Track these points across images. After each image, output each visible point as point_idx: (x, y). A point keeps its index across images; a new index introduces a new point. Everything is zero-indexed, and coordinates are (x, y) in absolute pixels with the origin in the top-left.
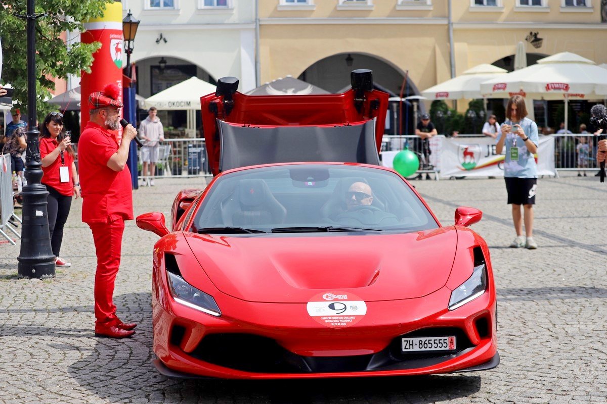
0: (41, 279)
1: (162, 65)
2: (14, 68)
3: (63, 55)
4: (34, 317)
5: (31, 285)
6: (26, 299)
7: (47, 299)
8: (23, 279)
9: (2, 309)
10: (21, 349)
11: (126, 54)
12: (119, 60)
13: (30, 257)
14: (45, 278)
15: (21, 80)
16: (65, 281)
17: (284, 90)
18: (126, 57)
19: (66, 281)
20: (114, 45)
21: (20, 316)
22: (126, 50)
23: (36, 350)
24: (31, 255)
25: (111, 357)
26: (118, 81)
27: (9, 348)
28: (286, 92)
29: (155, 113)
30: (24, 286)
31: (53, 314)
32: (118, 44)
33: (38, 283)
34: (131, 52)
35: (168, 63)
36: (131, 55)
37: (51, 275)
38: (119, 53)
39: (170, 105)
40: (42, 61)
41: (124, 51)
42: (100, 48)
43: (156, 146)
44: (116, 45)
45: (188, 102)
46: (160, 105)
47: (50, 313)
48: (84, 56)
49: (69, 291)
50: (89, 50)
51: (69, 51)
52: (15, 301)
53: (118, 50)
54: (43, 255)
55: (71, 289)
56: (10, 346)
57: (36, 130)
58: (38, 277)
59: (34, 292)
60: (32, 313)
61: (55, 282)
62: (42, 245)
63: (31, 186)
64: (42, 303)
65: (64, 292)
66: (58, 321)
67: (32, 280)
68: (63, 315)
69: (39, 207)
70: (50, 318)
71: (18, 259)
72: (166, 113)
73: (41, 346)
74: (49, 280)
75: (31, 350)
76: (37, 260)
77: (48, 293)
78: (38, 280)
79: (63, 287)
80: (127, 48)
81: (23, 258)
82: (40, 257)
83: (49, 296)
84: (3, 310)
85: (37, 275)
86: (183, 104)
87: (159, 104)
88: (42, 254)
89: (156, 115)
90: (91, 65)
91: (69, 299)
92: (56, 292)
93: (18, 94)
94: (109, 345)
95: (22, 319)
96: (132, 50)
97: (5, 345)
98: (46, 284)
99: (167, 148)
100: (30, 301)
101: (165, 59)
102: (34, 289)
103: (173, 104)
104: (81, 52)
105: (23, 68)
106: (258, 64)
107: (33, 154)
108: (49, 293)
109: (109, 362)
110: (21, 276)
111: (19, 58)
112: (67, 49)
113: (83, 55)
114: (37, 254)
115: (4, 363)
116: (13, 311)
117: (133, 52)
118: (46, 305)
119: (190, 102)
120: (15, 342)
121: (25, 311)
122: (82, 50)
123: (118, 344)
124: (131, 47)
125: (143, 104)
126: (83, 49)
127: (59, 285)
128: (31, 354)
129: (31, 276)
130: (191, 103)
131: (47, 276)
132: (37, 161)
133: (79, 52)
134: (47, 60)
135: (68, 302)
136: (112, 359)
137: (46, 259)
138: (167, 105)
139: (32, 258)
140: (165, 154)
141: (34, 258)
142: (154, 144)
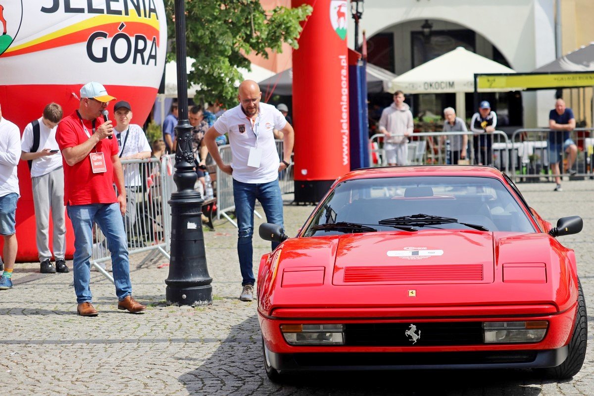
0: (193, 307)
1: (427, 30)
2: (194, 41)
3: (259, 24)
4: (168, 347)
5: (179, 313)
6: (165, 328)
7: (191, 328)
8: (171, 306)
9: (133, 338)
10: (136, 379)
11: (354, 20)
12: (343, 28)
13: (180, 279)
14: (198, 305)
15: (203, 58)
16: (221, 309)
17: (585, 63)
18: (354, 24)
19: (224, 309)
20: (335, 8)
21: (151, 346)
22: (353, 15)
23: (154, 380)
24: (180, 277)
25: (236, 388)
26: (341, 57)
27: (123, 378)
28: (588, 66)
29: (401, 98)
30: (170, 314)
31: (190, 344)
32: (340, 7)
33: (189, 311)
34: (359, 17)
35: (435, 28)
36: (360, 21)
37: (206, 302)
38: (342, 19)
39: (426, 87)
40: (230, 34)
41: (352, 16)
42: (310, 14)
43: (402, 143)
44: (338, 9)
45: (451, 83)
46: (413, 87)
47: (188, 343)
48: (288, 25)
49: (221, 320)
50: (295, 17)
51: (268, 18)
52: (152, 330)
53: (340, 15)
54: (196, 277)
55: (226, 317)
56: (124, 376)
57: (188, 123)
58: (189, 305)
59: (179, 321)
60: (166, 343)
61: (209, 310)
62: (195, 264)
63: (180, 192)
64: (183, 333)
65: (215, 321)
66: (193, 352)
67: (181, 307)
68: (202, 345)
69: (191, 218)
70: (184, 349)
71: (167, 282)
72: (434, 97)
73: (160, 376)
74: (202, 308)
75: (147, 381)
76: (188, 282)
77: (195, 322)
78: (190, 307)
79: (217, 316)
80: (354, 12)
81: (171, 280)
82: (192, 279)
83: (196, 325)
84: (133, 340)
85: (189, 302)
86: (443, 85)
87: (411, 85)
88: (195, 275)
89: (404, 102)
90: (298, 37)
91: (218, 329)
92: (205, 321)
93: (201, 76)
94: (240, 376)
95: (152, 349)
96: (361, 14)
97: (120, 375)
98: (199, 312)
99: (421, 146)
100: (169, 331)
101: (429, 22)
102: (180, 318)
103: (431, 85)
104: (284, 20)
105: (205, 42)
106: (559, 27)
107: (184, 153)
108: (198, 322)
109: (231, 393)
110: (170, 302)
111: (199, 29)
112: (266, 16)
113: (287, 23)
114: (188, 276)
115: (110, 393)
116: (144, 341)
117: (363, 16)
118: (187, 335)
119: (453, 83)
120: (131, 373)
121: (159, 341)
122: (285, 17)
123: (251, 375)
124: (360, 10)
125: (390, 85)
126: (287, 16)
127: (213, 313)
128: (146, 385)
129: (181, 302)
130: (455, 84)
131: (201, 302)
132: (189, 162)
133: (282, 20)
134: (239, 31)
135: (216, 332)
136: (236, 391)
137: (200, 282)
138: (423, 87)
139: (182, 280)
140: (417, 153)
141: (184, 281)
142: (399, 140)
